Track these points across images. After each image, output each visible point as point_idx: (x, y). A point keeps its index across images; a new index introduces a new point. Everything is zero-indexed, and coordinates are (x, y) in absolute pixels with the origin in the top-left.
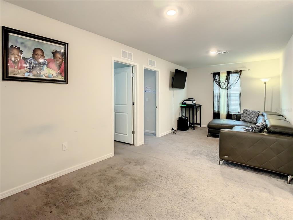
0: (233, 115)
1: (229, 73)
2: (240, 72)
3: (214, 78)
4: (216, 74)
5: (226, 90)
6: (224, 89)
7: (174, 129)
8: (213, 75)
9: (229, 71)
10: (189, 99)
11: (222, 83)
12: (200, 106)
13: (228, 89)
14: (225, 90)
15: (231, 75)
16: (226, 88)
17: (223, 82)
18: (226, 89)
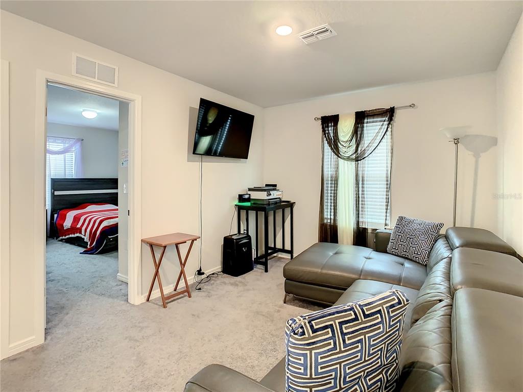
0: (370, 231)
1: (361, 117)
2: (389, 112)
3: (324, 131)
4: (330, 121)
5: (354, 163)
6: (348, 159)
7: (203, 274)
8: (322, 124)
9: (362, 112)
10: (267, 185)
11: (343, 144)
12: (291, 205)
13: (358, 161)
14: (349, 163)
15: (366, 121)
16: (354, 156)
17: (345, 140)
18: (352, 160)
